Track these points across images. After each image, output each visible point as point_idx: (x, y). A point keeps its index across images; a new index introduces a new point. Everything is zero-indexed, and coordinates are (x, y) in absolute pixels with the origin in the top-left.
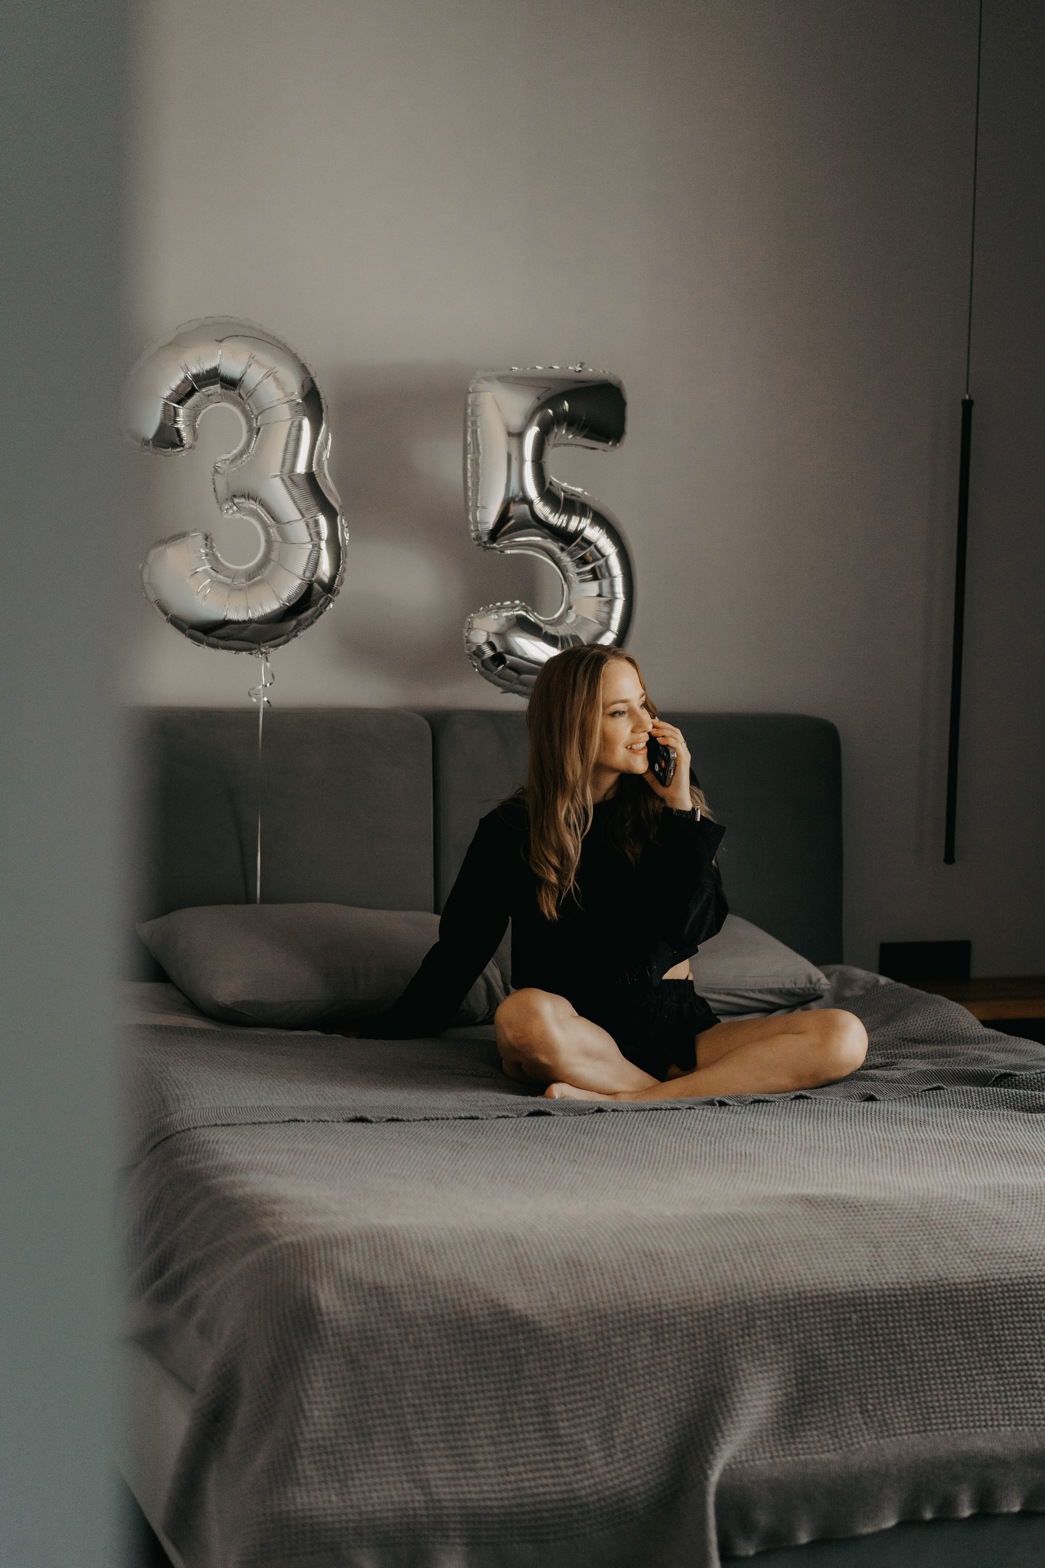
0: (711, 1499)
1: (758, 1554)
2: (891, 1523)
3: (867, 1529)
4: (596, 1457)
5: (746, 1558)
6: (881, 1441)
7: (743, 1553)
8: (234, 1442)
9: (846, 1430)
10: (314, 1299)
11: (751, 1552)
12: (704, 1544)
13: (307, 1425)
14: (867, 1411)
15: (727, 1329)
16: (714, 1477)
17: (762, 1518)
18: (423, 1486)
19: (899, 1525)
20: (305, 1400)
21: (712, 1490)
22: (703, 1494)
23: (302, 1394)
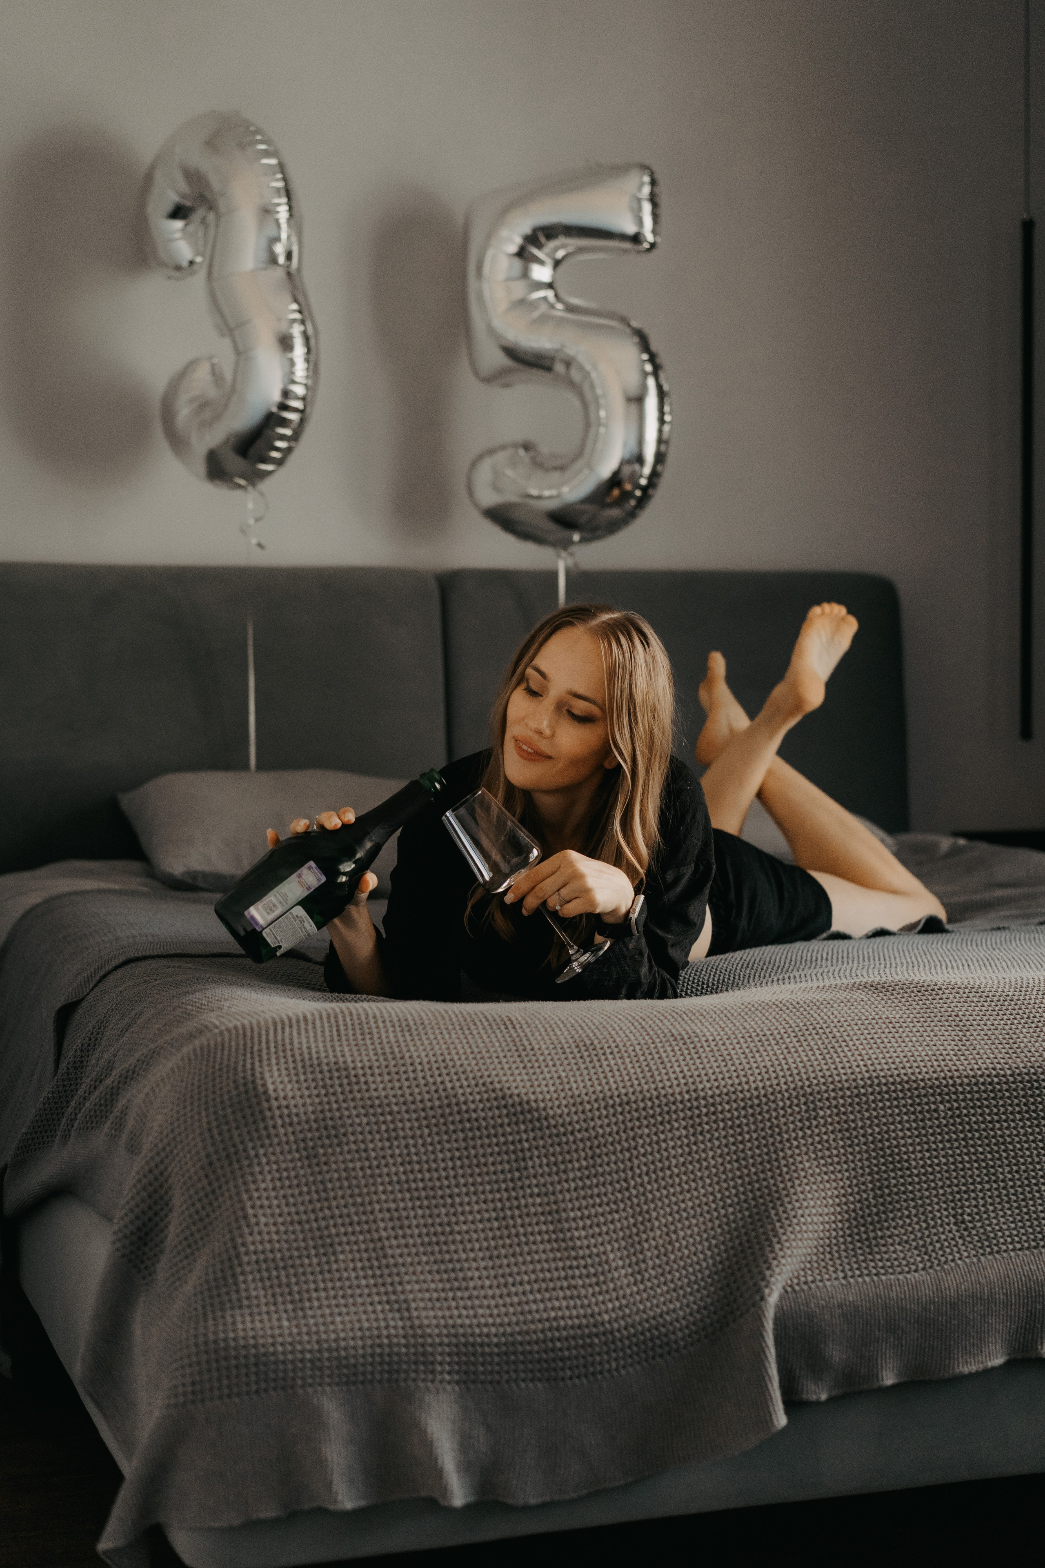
0: (769, 1326)
1: (830, 1400)
2: (998, 1361)
3: (969, 1367)
4: (622, 1275)
5: (818, 1403)
6: (983, 1259)
7: (814, 1398)
8: (163, 1269)
9: (938, 1245)
10: (259, 1082)
11: (824, 1397)
12: (762, 1379)
13: (251, 1234)
14: (963, 1222)
15: (783, 1120)
16: (773, 1298)
17: (836, 1353)
18: (402, 1308)
19: (1008, 1363)
20: (249, 1204)
21: (770, 1314)
22: (759, 1318)
23: (245, 1196)
